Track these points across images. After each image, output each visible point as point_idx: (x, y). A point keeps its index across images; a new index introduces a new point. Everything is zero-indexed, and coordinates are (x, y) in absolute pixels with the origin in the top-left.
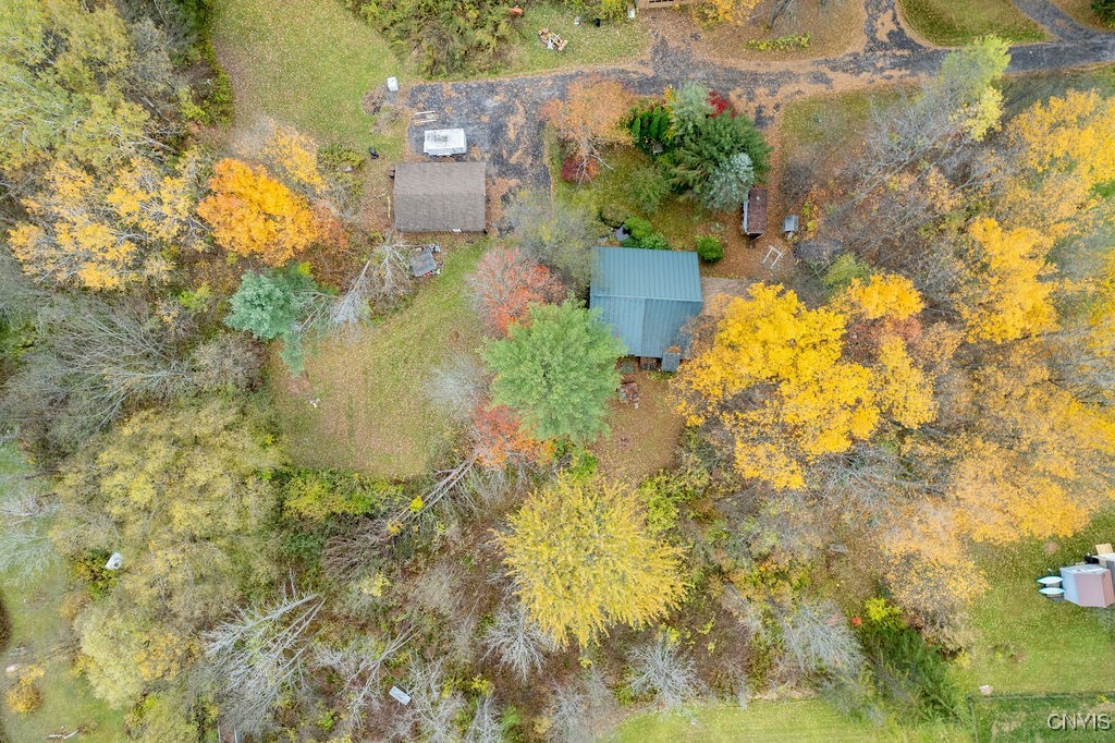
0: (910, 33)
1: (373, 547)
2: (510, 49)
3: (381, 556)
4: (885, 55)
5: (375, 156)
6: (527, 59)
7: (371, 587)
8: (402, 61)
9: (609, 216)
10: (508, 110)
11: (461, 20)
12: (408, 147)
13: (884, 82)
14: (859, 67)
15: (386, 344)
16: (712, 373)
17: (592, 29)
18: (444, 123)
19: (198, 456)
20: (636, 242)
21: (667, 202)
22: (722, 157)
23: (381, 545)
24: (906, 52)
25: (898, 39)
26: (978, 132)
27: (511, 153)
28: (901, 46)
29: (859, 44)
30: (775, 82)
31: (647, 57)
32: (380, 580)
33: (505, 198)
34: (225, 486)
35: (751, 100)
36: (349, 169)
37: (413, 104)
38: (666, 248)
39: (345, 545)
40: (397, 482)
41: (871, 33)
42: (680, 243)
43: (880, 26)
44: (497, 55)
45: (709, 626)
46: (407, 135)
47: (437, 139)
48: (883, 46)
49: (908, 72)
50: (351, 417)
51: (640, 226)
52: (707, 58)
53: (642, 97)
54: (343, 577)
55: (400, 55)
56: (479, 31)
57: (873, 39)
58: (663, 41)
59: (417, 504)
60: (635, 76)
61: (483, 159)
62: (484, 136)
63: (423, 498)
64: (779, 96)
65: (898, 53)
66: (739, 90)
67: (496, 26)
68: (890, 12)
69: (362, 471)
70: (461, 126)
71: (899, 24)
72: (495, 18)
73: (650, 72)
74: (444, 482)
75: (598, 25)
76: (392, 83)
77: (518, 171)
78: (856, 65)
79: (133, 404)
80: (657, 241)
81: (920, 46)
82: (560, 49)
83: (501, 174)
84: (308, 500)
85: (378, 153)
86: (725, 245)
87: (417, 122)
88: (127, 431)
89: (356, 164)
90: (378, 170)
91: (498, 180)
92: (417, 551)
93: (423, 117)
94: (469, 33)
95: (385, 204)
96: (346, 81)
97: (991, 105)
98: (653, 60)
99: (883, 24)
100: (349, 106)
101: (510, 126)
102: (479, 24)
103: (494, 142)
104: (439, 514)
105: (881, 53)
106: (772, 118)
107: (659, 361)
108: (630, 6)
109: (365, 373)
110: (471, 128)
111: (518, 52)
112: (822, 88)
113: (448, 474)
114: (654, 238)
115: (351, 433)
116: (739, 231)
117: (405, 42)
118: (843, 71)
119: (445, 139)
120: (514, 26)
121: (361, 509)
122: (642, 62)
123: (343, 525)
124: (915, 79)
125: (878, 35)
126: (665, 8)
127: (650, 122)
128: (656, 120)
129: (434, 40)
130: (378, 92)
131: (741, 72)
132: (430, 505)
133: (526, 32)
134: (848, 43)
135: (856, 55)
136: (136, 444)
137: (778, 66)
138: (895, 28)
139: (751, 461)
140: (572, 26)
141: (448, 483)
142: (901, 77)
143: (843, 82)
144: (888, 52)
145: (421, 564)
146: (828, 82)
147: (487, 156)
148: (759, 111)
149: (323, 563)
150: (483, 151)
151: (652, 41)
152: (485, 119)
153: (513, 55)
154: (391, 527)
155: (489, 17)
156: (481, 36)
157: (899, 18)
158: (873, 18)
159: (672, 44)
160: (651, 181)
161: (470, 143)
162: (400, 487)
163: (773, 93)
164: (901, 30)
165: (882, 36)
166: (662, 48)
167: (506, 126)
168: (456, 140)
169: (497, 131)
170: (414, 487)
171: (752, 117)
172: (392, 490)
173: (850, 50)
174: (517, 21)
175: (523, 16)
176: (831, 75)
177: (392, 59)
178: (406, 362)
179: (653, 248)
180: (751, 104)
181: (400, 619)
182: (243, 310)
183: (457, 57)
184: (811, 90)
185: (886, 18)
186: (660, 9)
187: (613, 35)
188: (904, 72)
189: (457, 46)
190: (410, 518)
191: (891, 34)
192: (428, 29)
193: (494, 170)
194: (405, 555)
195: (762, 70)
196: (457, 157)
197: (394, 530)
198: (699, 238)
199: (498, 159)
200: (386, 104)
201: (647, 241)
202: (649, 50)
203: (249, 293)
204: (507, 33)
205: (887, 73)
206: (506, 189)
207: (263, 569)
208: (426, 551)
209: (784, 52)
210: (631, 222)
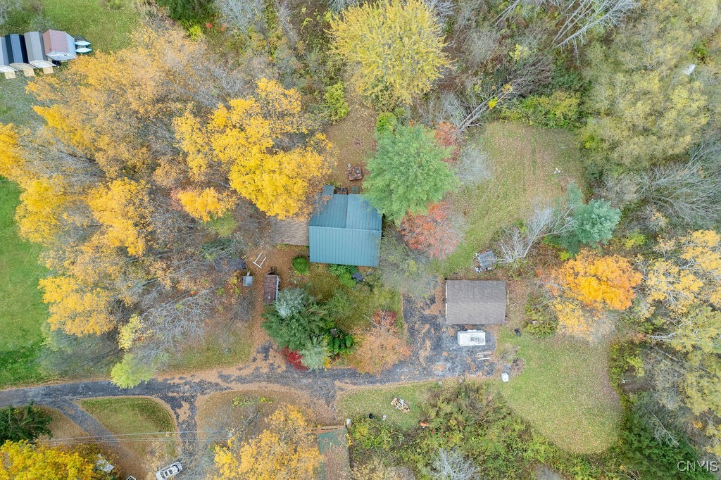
0: (168, 407)
1: (522, 76)
2: (428, 400)
3: (515, 71)
4: (184, 393)
5: (517, 331)
6: (417, 393)
7: (521, 51)
8: (499, 393)
9: (366, 288)
10: (430, 360)
11: (460, 418)
12: (495, 336)
13: (184, 376)
14: (200, 386)
15: (511, 208)
17: (375, 412)
18: (472, 351)
20: (352, 269)
21: (329, 296)
23: (515, 77)
24: (170, 394)
25: (176, 404)
26: (135, 320)
27: (429, 331)
28: (173, 399)
29: (200, 400)
30: (256, 376)
31: (339, 393)
32: (516, 55)
33: (433, 301)
35: (272, 365)
36: (534, 322)
37: (491, 364)
38: (329, 266)
39: (539, 77)
40: (505, 118)
41: (192, 408)
42: (320, 270)
43: (187, 412)
44: (437, 396)
45: (305, 23)
46: (496, 344)
47: (478, 339)
48: (186, 399)
49: (169, 382)
50: (534, 162)
51: (346, 279)
52: (300, 392)
53: (342, 367)
54: (540, 58)
55: (500, 396)
56: (448, 411)
57: (191, 403)
58: (328, 403)
59: (492, 104)
60: (347, 381)
61: (447, 328)
62: (446, 343)
63: (488, 107)
64: (253, 366)
65: (175, 394)
66: (279, 371)
67: (437, 414)
68: (180, 421)
69: (527, 127)
70: (461, 349)
71: (175, 413)
72: (438, 420)
73: (337, 383)
74: (474, 118)
75: (370, 415)
76: (505, 378)
77: (424, 320)
78: (203, 387)
79: (681, 159)
80: (336, 270)
81: (161, 398)
82: (396, 399)
83: (435, 317)
84: (565, 103)
85: (515, 333)
86: (290, 269)
87: (490, 352)
88: (688, 138)
89: (530, 325)
90: (515, 322)
91: (437, 313)
92: (492, 74)
93: (485, 356)
94: (455, 410)
95: (511, 299)
96: (536, 381)
97: (126, 338)
98: (335, 391)
99: (185, 413)
100: (533, 364)
101: (429, 349)
102: (449, 416)
103: (440, 338)
104: (478, 96)
105: (186, 394)
106: (258, 352)
107: (335, 192)
108: (349, 426)
109: (525, 190)
110: (454, 348)
111: (424, 398)
112: (225, 372)
113: (472, 123)
114: (337, 273)
115: (534, 151)
116: (281, 278)
117: (497, 405)
118: (211, 383)
119: (472, 339)
120: (426, 415)
121: (528, 101)
122: (342, 389)
123: (541, 88)
124: (164, 377)
125: (188, 406)
126: (327, 425)
127: (340, 346)
128: (336, 346)
129: (478, 406)
130: (514, 373)
131: (278, 382)
132: (484, 103)
133: (418, 410)
134: (207, 401)
135: (203, 393)
137: (253, 387)
138: (178, 410)
139: (291, 100)
140: (387, 414)
141: (472, 117)
142: (174, 378)
143: (211, 376)
144: (182, 395)
145: (490, 65)
146: (221, 376)
147: (444, 329)
148: (266, 358)
149: (553, 67)
150: (447, 332)
151: (335, 404)
152: (445, 354)
153: (426, 396)
154: (509, 88)
155: (442, 420)
156: (447, 408)
157: (175, 417)
158: (192, 417)
159: (322, 402)
160: (341, 307)
161: (455, 338)
162: (503, 115)
163: (257, 369)
164: (173, 409)
165: (186, 405)
166: (329, 399)
167: (431, 349)
168: (465, 339)
169: (437, 346)
170: (494, 115)
171: (271, 353)
172: (508, 113)
173: (207, 397)
174: (423, 418)
175: (420, 422)
176: (219, 381)
177: (506, 393)
178: (498, 197)
179: (339, 265)
180: (272, 362)
181: (504, 31)
183: (463, 394)
184: (233, 371)
185: (183, 417)
186: (330, 425)
187: (360, 408)
188: (172, 382)
189: (464, 402)
190: (497, 94)
191: (180, 406)
192: (482, 413)
193: (440, 320)
194: (500, 72)
195: (264, 384)
196: (463, 328)
197: (508, 86)
198: (307, 274)
199: (437, 327)
200: (509, 365)
201: (342, 270)
202: (338, 398)
203: (608, 225)
204: (430, 410)
205: (182, 381)
206: (432, 307)
208: (486, 74)
209: (246, 395)
210: (352, 283)
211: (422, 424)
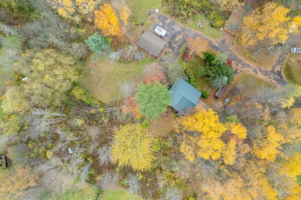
0: (283, 74)
1: (85, 113)
2: (188, 20)
3: (86, 116)
4: (274, 75)
5: (142, 25)
6: (191, 24)
7: (79, 122)
8: (162, 7)
9: (187, 72)
10: (179, 33)
11: (181, 6)
12: (151, 27)
13: (270, 81)
14: (266, 74)
15: (118, 69)
16: (188, 123)
17: (210, 27)
18: (163, 27)
19: (59, 67)
20: (189, 82)
21: (202, 77)
22: (222, 75)
23: (88, 114)
24: (279, 78)
25: (279, 73)
26: (284, 106)
27: (174, 43)
28: (279, 75)
29: (269, 69)
30: (244, 65)
31: (219, 41)
32: (82, 122)
33: (166, 53)
34: (61, 78)
35: (236, 66)
36: (135, 24)
37: (159, 18)
38: (196, 87)
39: (80, 109)
40: (100, 102)
41: (274, 68)
42: (199, 88)
43: (277, 68)
44: (185, 19)
45: (151, 180)
46: (153, 24)
47: (159, 30)
48: (274, 73)
49: (276, 82)
50: (99, 80)
51: (193, 79)
52: (232, 50)
53: (212, 50)
54: (74, 115)
55: (163, 5)
56: (184, 11)
57: (273, 70)
58: (225, 40)
59: (102, 110)
60: (213, 44)
61: (167, 41)
62: (170, 36)
63: (104, 109)
64: (243, 69)
65: (277, 77)
66: (235, 62)
67: (189, 12)
68: (281, 66)
69: (94, 94)
70: (166, 30)
71: (281, 70)
72: (190, 11)
73: (217, 45)
74: (111, 109)
75: (212, 27)
76: (157, 11)
77: (173, 49)
78: (265, 73)
79: (52, 46)
80: (194, 85)
81: (283, 78)
82: (200, 27)
83: (169, 47)
84: (77, 93)
85: (144, 24)
86: (209, 95)
87: (157, 23)
88: (46, 51)
89: (137, 24)
90: (141, 28)
91: (167, 48)
92: (95, 120)
93: (159, 23)
94: (182, 10)
95: (138, 37)
96: (147, 3)
97: (291, 102)
98: (220, 43)
99: (278, 68)
100: (144, 10)
101: (178, 37)
102: (185, 10)
103: (171, 39)
104: (105, 115)
105: (273, 74)
106: (238, 73)
107: (178, 112)
108: (222, 27)
109: (109, 72)
110: (168, 32)
111: (190, 21)
112: (254, 73)
113: (113, 107)
114: (194, 83)
115: (97, 84)
116: (215, 94)
117: (165, 3)
118: (262, 73)
119: (161, 31)
120: (193, 15)
121: (88, 103)
122: (217, 42)
123: (82, 104)
124: (277, 85)
125: (275, 70)
126: (230, 33)
127: (210, 57)
128: (212, 57)
129: (173, 7)
130: (152, 11)
131: (238, 58)
132: (105, 112)
133: (195, 18)
134: (267, 67)
135: (267, 71)
136: (47, 56)
137: (247, 62)
138: (280, 70)
139: (184, 148)
140: (206, 24)
141: (112, 110)
142: (274, 82)
143: (260, 75)
144: (275, 75)
145: (94, 124)
146: (257, 73)
147: (168, 41)
148: (237, 70)
149: (72, 109)
150: (168, 39)
151: (222, 38)
152: (173, 32)
153: (189, 22)
154: (93, 111)
155: (189, 9)
156: (184, 13)
157: (282, 69)
158: (276, 65)
159: (226, 42)
160: (202, 70)
161: (166, 35)
162: (100, 103)
163: (242, 68)
164: (281, 72)
165: (276, 70)
166: (223, 41)
167: (177, 37)
168: (163, 33)
169: (174, 37)
170: (103, 105)
171: (234, 70)
172: (98, 103)
173: (266, 69)
174: (194, 14)
175: (196, 14)
176: (258, 72)
177: (160, 5)
178: (120, 76)
179: (193, 86)
180: (236, 67)
181: (81, 133)
182: (90, 41)
183: (175, 14)
184: (251, 72)
185: (279, 67)
186: (229, 32)
187: (214, 31)
188: (275, 82)
189: (177, 11)
190: (98, 112)
191: (278, 71)
192: (173, 3)
193: (167, 45)
194: (92, 119)
195: (243, 61)
196: (161, 37)
197: (93, 112)
198: (204, 90)
199: (170, 43)
200: (152, 14)
201: (192, 83)
202: (220, 40)
203: (94, 38)
204: (190, 16)
205: (271, 79)
206: (167, 51)
207: (57, 102)
208: (97, 122)
209: (251, 60)
210: (191, 77)
211: (196, 12)
